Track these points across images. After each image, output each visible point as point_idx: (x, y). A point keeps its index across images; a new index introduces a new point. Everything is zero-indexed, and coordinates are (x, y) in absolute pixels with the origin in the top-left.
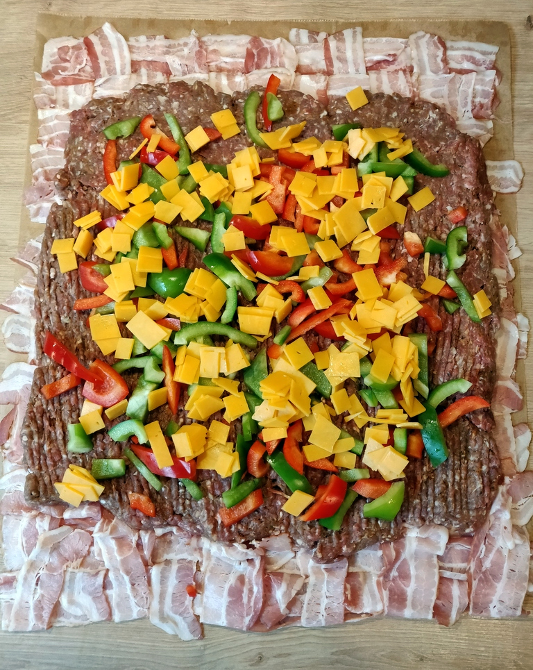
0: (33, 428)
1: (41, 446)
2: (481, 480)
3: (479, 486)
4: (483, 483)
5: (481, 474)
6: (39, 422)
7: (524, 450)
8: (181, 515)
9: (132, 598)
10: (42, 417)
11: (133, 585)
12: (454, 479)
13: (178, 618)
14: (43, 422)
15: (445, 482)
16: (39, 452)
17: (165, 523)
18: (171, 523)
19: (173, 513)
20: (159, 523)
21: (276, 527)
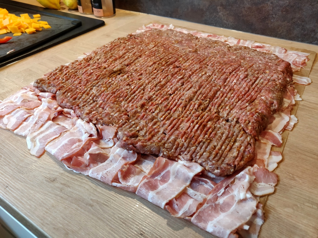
0: (60, 69)
1: (56, 74)
2: (237, 153)
3: (235, 154)
4: (238, 154)
5: (239, 151)
6: (63, 68)
7: (274, 162)
8: (80, 108)
9: (31, 127)
10: (66, 68)
11: (36, 123)
12: (221, 148)
13: (38, 144)
14: (64, 69)
15: (215, 147)
16: (54, 75)
17: (71, 106)
18: (73, 108)
19: (78, 105)
20: (69, 104)
21: (114, 124)
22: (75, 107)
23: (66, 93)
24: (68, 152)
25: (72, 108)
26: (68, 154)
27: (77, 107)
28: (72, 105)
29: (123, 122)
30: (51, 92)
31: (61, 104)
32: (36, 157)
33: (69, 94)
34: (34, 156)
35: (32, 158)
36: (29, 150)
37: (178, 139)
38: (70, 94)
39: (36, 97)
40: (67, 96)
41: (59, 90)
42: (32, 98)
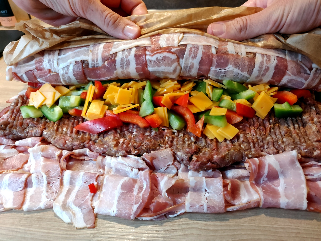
2: (316, 125)
3: (315, 128)
9: (45, 192)
12: (294, 127)
13: (77, 210)
15: (288, 128)
17: (82, 144)
18: (87, 145)
19: (90, 140)
20: (78, 143)
21: (162, 145)
22: (88, 143)
23: (60, 130)
24: (136, 203)
25: (84, 147)
26: (138, 205)
27: (91, 142)
28: (83, 142)
29: (170, 139)
30: (33, 135)
31: (64, 146)
32: (89, 228)
33: (65, 129)
34: (84, 228)
35: (85, 232)
36: (71, 224)
37: (248, 134)
38: (67, 129)
39: (14, 150)
40: (64, 132)
41: (45, 129)
42: (9, 153)
